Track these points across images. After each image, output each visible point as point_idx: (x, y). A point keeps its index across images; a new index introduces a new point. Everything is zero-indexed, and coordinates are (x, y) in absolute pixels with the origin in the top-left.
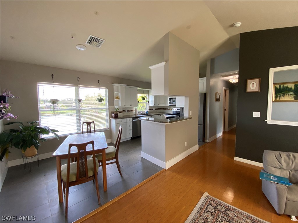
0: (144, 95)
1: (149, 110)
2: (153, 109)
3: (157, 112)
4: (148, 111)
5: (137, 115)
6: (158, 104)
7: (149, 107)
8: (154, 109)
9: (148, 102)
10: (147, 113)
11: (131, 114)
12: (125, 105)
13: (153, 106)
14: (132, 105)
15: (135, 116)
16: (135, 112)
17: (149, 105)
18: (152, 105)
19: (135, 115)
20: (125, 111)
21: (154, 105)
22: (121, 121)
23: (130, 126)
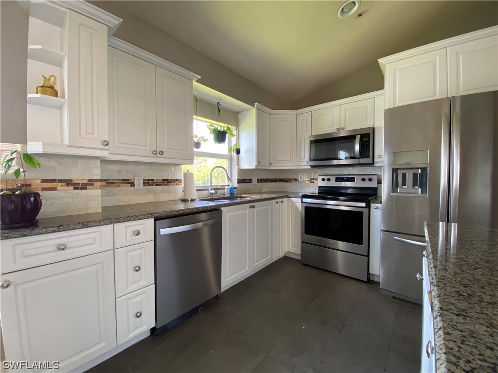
0: (221, 126)
1: (240, 181)
2: (250, 181)
3: (263, 190)
4: (236, 185)
5: (193, 200)
6: (271, 164)
7: (241, 171)
8: (255, 181)
9: (238, 152)
10: (232, 194)
11: (164, 198)
12: (106, 143)
13: (254, 167)
14: (162, 153)
15: (181, 207)
16: (184, 187)
17: (238, 164)
18: (248, 162)
19: (184, 201)
20: (132, 184)
21: (259, 163)
22: (62, 248)
23: (137, 269)
